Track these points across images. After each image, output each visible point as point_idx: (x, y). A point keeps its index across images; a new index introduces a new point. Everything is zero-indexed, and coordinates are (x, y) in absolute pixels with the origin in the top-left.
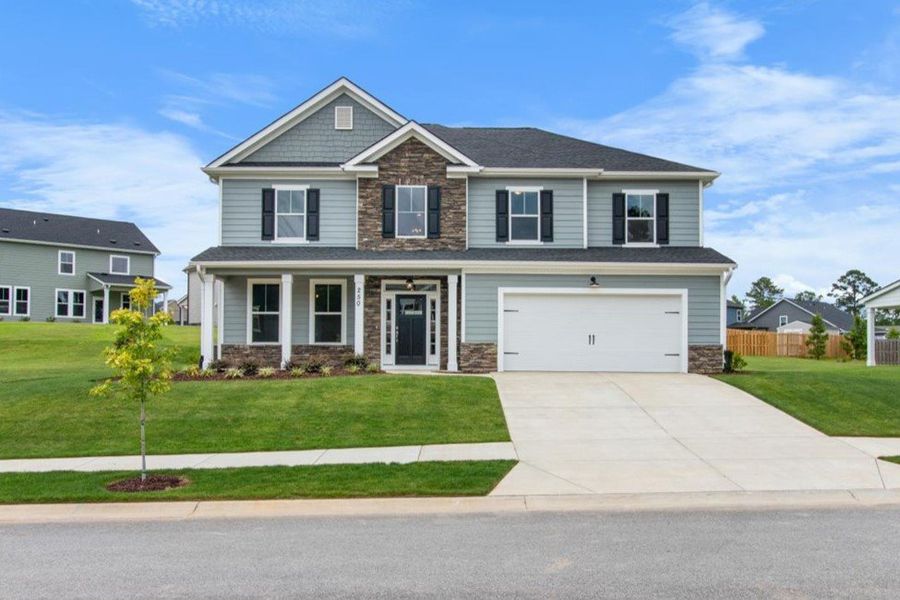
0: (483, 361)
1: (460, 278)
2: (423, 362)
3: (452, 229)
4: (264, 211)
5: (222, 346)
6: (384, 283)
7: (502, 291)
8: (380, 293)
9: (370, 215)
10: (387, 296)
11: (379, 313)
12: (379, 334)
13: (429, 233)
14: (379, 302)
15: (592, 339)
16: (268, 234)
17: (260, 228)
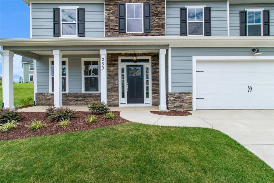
0: (183, 104)
1: (167, 51)
2: (142, 102)
3: (157, 28)
4: (54, 21)
5: (36, 94)
6: (120, 58)
7: (195, 58)
8: (118, 64)
9: (112, 21)
10: (122, 66)
11: (118, 75)
12: (118, 87)
13: (145, 30)
14: (118, 69)
15: (250, 89)
16: (57, 33)
17: (52, 30)
